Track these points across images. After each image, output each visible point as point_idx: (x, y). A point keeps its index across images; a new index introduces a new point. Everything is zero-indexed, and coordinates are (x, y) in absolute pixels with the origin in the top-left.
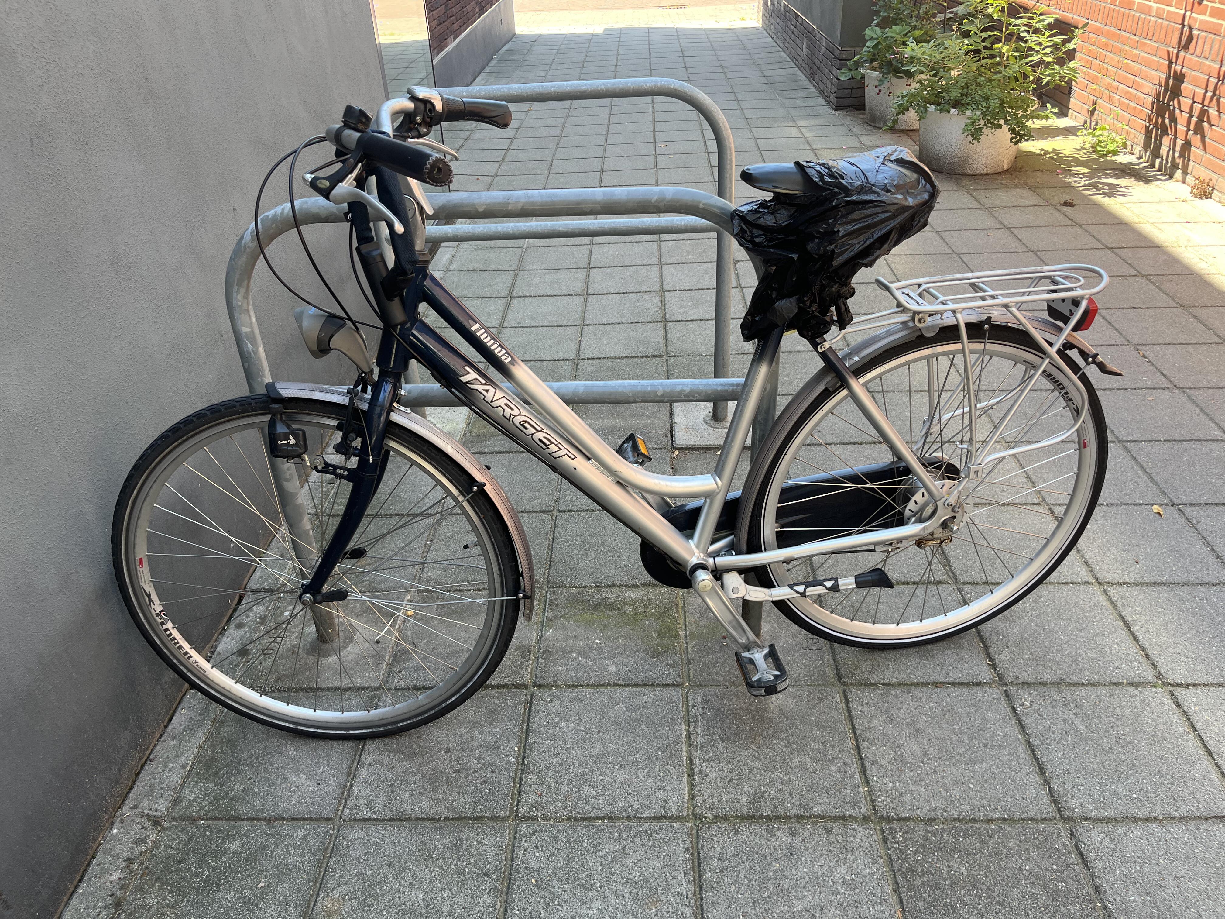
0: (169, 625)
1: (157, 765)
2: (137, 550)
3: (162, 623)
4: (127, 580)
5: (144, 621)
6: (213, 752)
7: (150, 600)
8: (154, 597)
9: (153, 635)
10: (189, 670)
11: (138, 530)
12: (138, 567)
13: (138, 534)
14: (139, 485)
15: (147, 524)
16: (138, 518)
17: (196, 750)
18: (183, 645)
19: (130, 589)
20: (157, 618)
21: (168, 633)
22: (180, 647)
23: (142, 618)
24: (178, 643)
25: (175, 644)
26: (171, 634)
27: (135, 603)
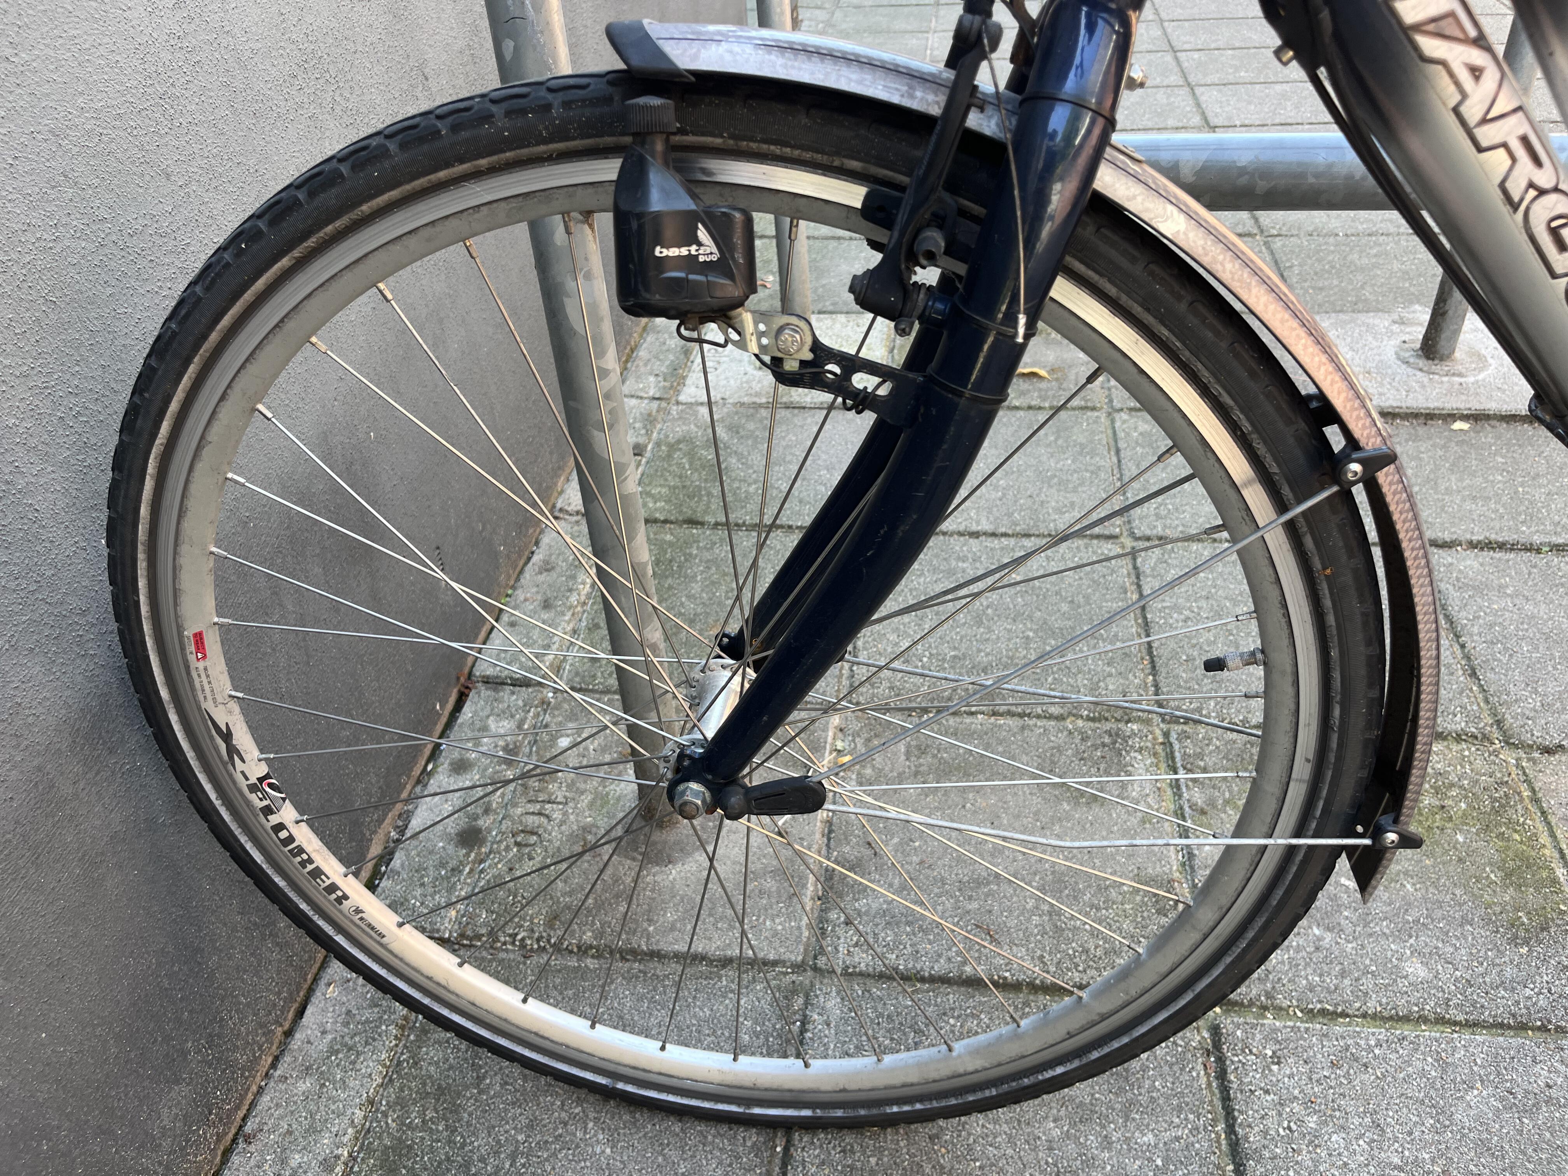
0: (288, 814)
1: (262, 1153)
2: (187, 607)
3: (268, 811)
4: (164, 693)
5: (217, 803)
6: (401, 1123)
7: (232, 750)
8: (243, 739)
9: (243, 839)
10: (340, 930)
11: (184, 549)
12: (192, 658)
13: (184, 561)
14: (174, 406)
15: (210, 533)
16: (182, 512)
17: (359, 1114)
18: (325, 868)
19: (173, 718)
20: (253, 798)
21: (283, 834)
22: (317, 873)
23: (213, 796)
24: (310, 861)
25: (303, 864)
26: (291, 839)
27: (190, 755)
